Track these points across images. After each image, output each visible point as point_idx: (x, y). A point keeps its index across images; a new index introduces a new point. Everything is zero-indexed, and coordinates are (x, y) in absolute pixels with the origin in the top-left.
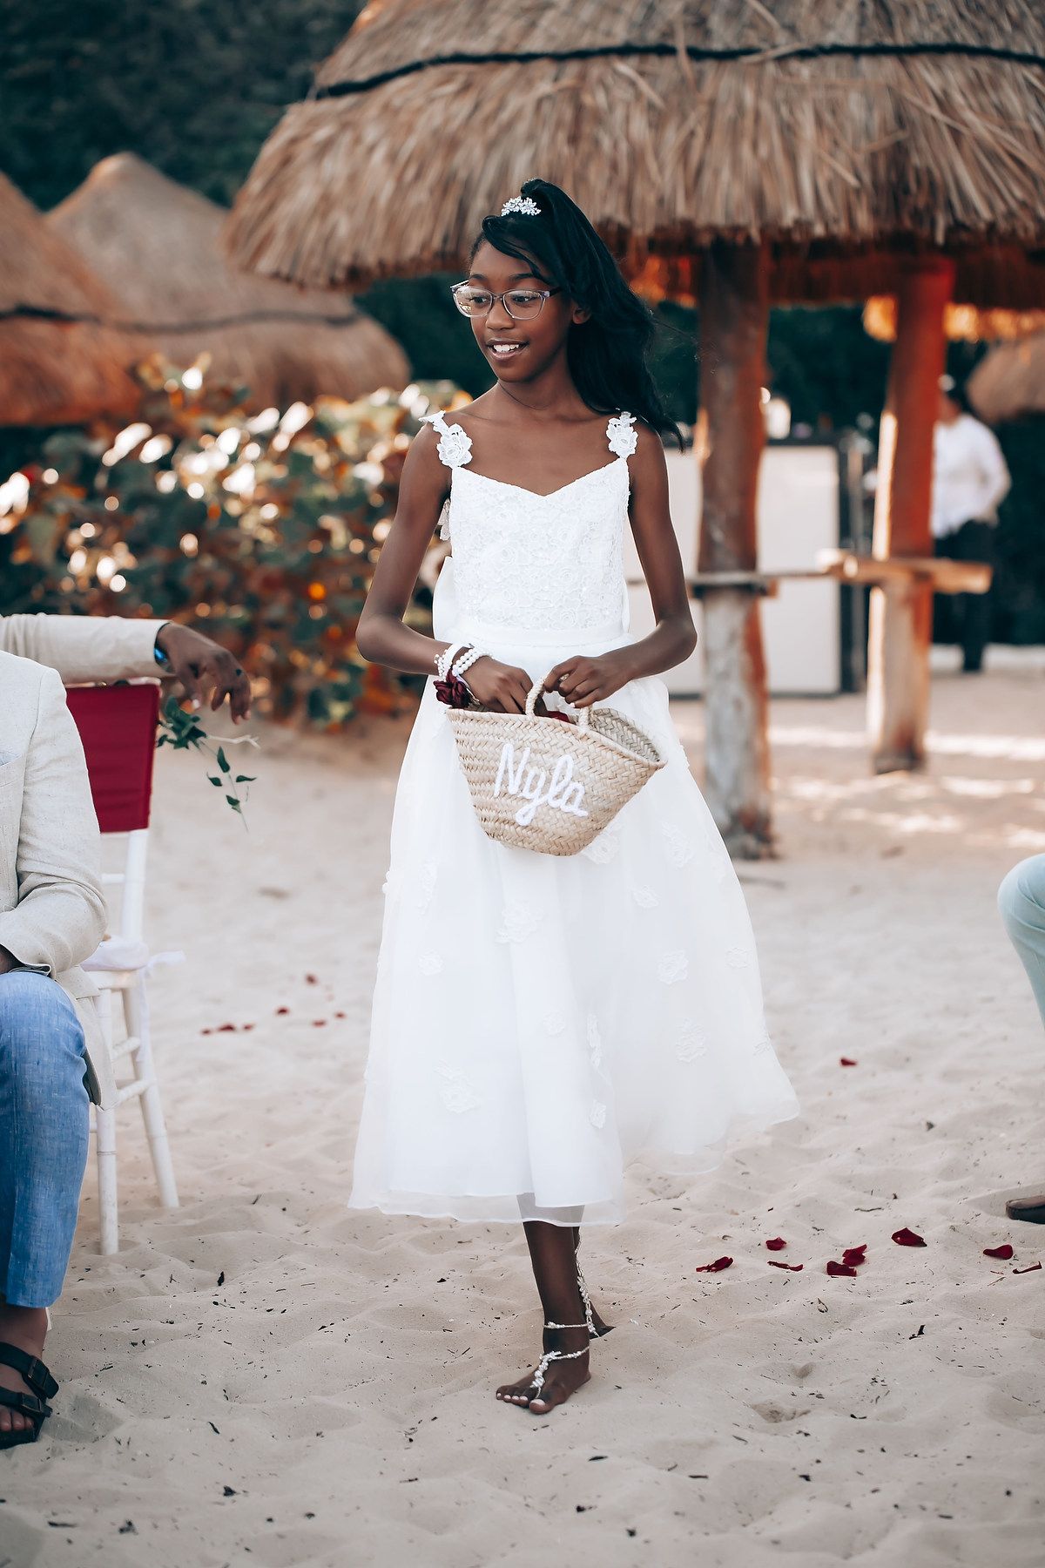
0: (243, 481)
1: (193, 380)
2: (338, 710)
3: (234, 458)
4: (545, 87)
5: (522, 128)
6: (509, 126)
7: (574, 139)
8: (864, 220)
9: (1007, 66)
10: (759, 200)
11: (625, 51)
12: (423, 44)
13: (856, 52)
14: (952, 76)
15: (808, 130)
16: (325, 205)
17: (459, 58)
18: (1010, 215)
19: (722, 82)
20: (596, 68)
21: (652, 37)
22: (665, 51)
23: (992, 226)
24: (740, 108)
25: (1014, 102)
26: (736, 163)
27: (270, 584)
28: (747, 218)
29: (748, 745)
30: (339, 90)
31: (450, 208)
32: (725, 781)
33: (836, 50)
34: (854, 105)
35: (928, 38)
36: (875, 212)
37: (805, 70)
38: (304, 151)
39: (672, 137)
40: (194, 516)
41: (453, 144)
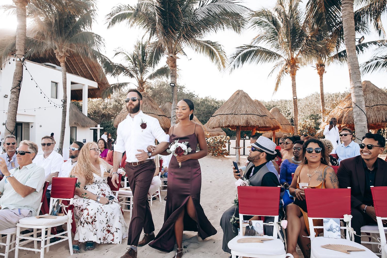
0: (211, 141)
1: (208, 135)
2: (216, 155)
3: (210, 139)
4: (225, 116)
5: (224, 119)
6: (223, 118)
7: (227, 120)
8: (245, 125)
9: (255, 115)
10: (238, 123)
11: (230, 114)
12: (218, 114)
13: (245, 114)
14: (251, 116)
15: (241, 119)
16: (212, 123)
17: (220, 114)
18: (254, 124)
19: (236, 116)
20: (228, 115)
21: (232, 113)
22: (233, 114)
23: (253, 125)
24: (237, 117)
25: (255, 118)
26: (237, 121)
27: (212, 147)
28: (237, 124)
29: (239, 158)
30: (213, 116)
31: (219, 124)
32: (237, 160)
33: (243, 114)
34: (244, 117)
35: (249, 114)
36: (246, 124)
37: (241, 115)
38: (211, 120)
39: (233, 119)
40: (208, 143)
41: (220, 120)
